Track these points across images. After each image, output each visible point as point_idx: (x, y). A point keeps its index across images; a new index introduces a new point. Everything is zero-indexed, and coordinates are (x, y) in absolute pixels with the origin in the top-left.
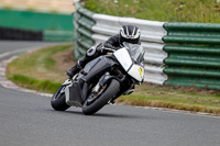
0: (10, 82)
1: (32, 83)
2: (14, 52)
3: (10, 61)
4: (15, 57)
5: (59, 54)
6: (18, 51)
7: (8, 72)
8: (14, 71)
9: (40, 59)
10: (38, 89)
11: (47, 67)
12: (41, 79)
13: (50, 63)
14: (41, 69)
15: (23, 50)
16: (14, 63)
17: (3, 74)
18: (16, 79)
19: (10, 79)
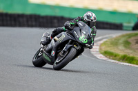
0: (102, 55)
1: (116, 56)
2: (105, 36)
3: (102, 42)
4: (105, 40)
5: (133, 38)
6: (107, 36)
7: (100, 49)
8: (104, 48)
9: (121, 41)
10: (119, 60)
11: (125, 46)
12: (121, 54)
13: (127, 44)
14: (121, 47)
15: (110, 35)
16: (105, 43)
17: (98, 50)
18: (106, 53)
19: (102, 53)
